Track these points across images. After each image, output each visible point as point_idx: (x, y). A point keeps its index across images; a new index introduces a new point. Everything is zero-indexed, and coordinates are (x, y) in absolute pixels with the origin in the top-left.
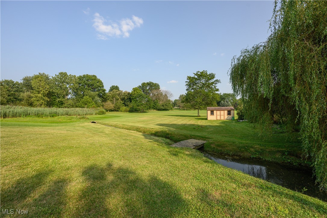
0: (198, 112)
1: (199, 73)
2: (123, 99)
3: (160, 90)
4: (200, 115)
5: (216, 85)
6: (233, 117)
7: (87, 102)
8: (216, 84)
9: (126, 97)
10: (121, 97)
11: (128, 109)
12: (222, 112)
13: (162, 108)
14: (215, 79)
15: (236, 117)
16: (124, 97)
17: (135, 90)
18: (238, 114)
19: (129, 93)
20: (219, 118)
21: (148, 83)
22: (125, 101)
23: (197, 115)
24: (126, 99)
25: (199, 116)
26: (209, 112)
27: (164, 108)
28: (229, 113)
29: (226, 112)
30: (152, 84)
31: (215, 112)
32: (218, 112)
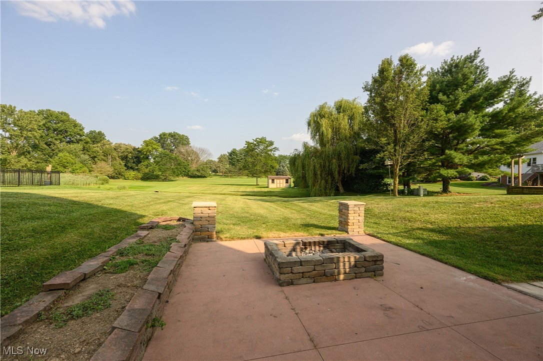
0: (257, 180)
1: (258, 140)
2: (124, 158)
3: (191, 147)
4: (258, 183)
5: (275, 153)
6: (290, 185)
7: (68, 163)
8: (275, 151)
9: (130, 154)
10: (120, 154)
11: (140, 175)
12: (281, 180)
13: (198, 174)
14: (273, 147)
15: (292, 185)
16: (126, 154)
17: (147, 143)
18: (293, 182)
19: (134, 149)
20: (278, 186)
21: (170, 134)
22: (127, 162)
23: (256, 184)
24: (131, 157)
25: (258, 185)
26: (270, 181)
27: (199, 174)
28: (287, 182)
29: (285, 180)
30: (177, 137)
31: (275, 180)
32: (278, 180)
